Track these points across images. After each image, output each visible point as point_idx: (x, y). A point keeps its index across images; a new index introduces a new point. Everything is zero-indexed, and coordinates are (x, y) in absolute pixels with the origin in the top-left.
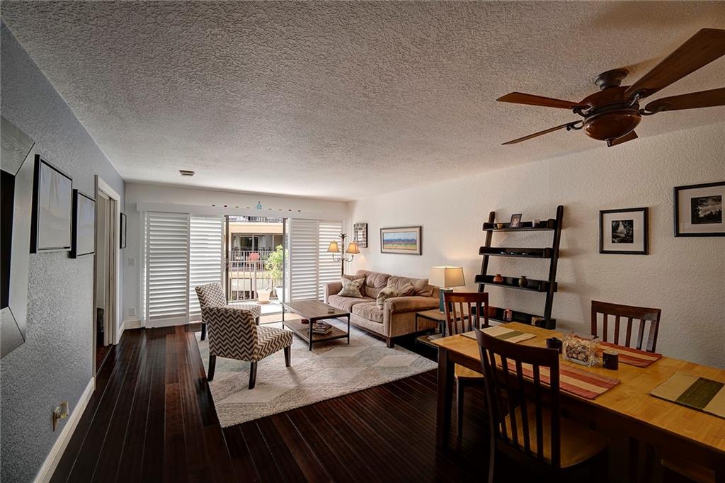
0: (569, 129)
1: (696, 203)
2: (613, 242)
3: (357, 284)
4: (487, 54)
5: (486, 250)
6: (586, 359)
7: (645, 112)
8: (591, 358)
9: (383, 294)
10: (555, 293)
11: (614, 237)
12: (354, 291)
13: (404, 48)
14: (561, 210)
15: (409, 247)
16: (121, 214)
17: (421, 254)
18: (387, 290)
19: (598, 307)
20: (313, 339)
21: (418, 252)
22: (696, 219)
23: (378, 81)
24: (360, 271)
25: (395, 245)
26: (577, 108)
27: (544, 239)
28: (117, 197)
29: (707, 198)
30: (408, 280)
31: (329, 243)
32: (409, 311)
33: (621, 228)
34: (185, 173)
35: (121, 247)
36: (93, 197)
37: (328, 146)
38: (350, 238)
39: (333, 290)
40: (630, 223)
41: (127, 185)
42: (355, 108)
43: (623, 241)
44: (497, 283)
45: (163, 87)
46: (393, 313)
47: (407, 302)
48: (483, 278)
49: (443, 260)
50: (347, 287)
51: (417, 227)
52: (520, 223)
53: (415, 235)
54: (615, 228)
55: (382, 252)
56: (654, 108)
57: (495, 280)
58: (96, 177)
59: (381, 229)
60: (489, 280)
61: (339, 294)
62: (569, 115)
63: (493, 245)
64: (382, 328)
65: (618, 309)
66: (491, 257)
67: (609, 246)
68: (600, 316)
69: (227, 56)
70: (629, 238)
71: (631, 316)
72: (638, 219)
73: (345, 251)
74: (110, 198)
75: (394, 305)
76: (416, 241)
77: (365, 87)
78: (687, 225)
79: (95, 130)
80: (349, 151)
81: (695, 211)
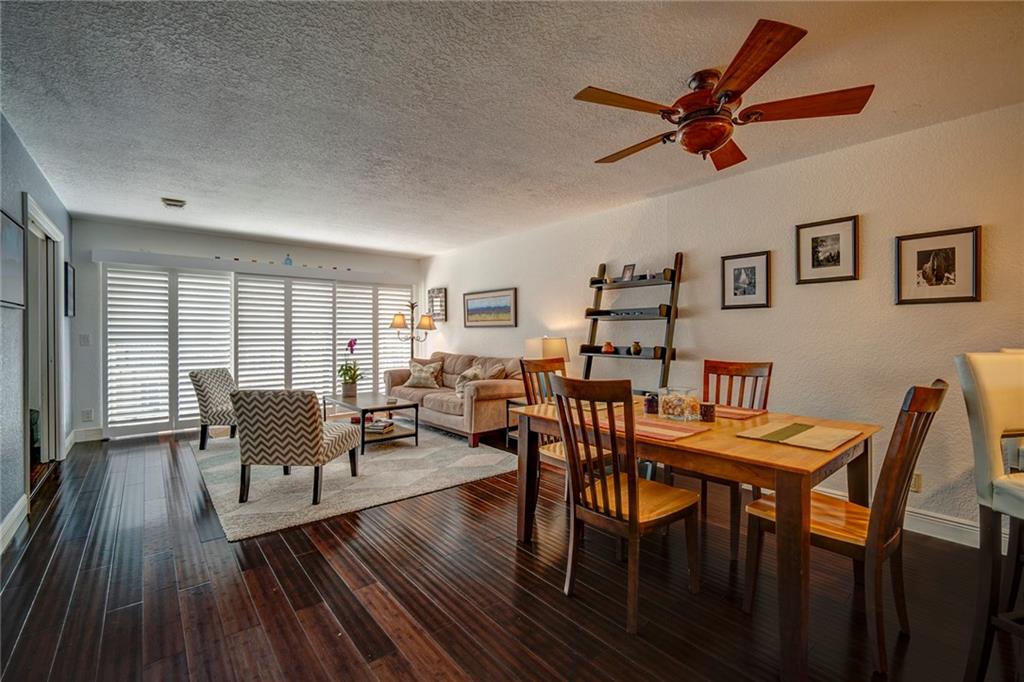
0: (665, 142)
1: (816, 243)
2: (735, 294)
3: (432, 370)
4: (557, 37)
5: (594, 313)
6: (682, 412)
7: (739, 121)
8: (687, 412)
9: (464, 378)
11: (736, 289)
12: (427, 379)
13: (456, 21)
14: (679, 259)
15: (501, 316)
16: (66, 264)
17: (516, 326)
18: (469, 372)
19: (713, 367)
20: (366, 439)
21: (512, 322)
22: (817, 263)
23: (430, 66)
24: (435, 354)
25: (483, 315)
26: (667, 113)
27: (660, 295)
28: (59, 236)
29: (827, 237)
30: (499, 361)
31: (392, 317)
32: (498, 398)
33: (743, 276)
34: (171, 203)
35: (66, 315)
36: (20, 221)
37: (380, 163)
38: (423, 308)
39: (399, 380)
40: (753, 270)
41: (74, 221)
42: (408, 105)
43: (745, 292)
44: (606, 353)
45: (131, 54)
46: (477, 400)
47: (495, 387)
48: (589, 349)
49: (541, 330)
50: (416, 374)
51: (511, 289)
52: (632, 276)
53: (507, 300)
54: (737, 278)
55: (466, 326)
56: (747, 116)
57: (603, 350)
58: (24, 196)
59: (465, 295)
60: (598, 350)
61: (406, 384)
62: (661, 125)
63: (603, 307)
64: (463, 424)
65: (731, 367)
66: (600, 322)
67: (730, 299)
68: (713, 378)
69: (224, 14)
70: (751, 289)
71: (744, 374)
72: (759, 263)
73: (415, 326)
74: (47, 238)
75: (477, 389)
76: (509, 308)
77: (416, 75)
78: (808, 272)
79: (21, 121)
80: (409, 173)
81: (815, 252)
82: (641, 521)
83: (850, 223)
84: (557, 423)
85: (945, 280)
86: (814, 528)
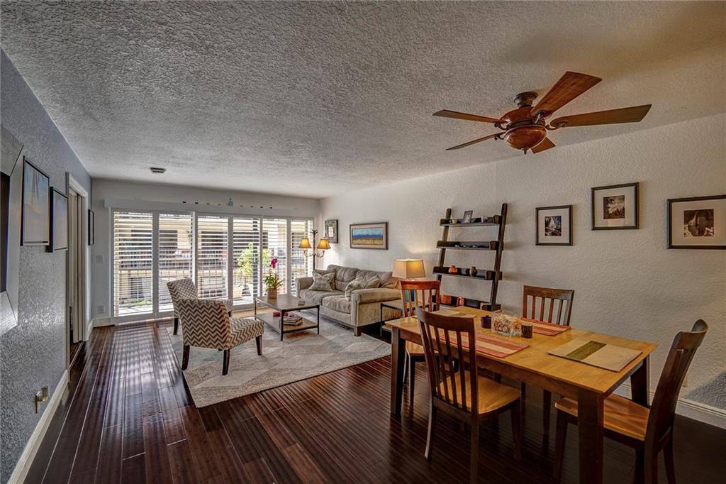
0: (496, 139)
1: (607, 201)
2: (546, 235)
3: (328, 278)
4: (422, 77)
5: (443, 244)
6: (509, 331)
7: (551, 127)
8: (512, 330)
9: (351, 286)
10: (499, 281)
11: (546, 230)
12: (324, 285)
13: (353, 71)
14: (505, 208)
15: (376, 242)
16: (89, 211)
17: (387, 249)
18: (354, 283)
19: (529, 291)
20: (284, 330)
21: (384, 246)
22: (607, 216)
23: (334, 95)
24: (330, 267)
25: (364, 240)
26: (498, 123)
27: (491, 233)
28: (85, 194)
29: (615, 197)
30: (374, 274)
32: (375, 301)
33: (552, 223)
34: (155, 170)
35: (89, 244)
36: (64, 193)
37: (296, 147)
38: (322, 233)
39: (305, 285)
40: (559, 218)
41: (95, 182)
42: (317, 116)
43: (553, 234)
44: (452, 273)
45: (139, 93)
46: (361, 304)
47: (373, 294)
48: (441, 270)
49: (406, 254)
50: (317, 281)
51: (383, 223)
52: (471, 219)
53: (380, 231)
54: (547, 224)
55: (351, 247)
56: (557, 124)
57: (449, 271)
58: (67, 174)
59: (350, 225)
60: (445, 271)
61: (310, 288)
62: (492, 129)
63: (449, 239)
64: (351, 319)
65: (543, 291)
66: (448, 250)
67: (543, 239)
68: (530, 298)
69: (200, 71)
70: (557, 233)
71: (553, 297)
72: (564, 214)
73: (316, 247)
74: (78, 195)
75: (360, 296)
76: (382, 236)
77: (324, 100)
78: (601, 222)
79: (67, 129)
80: (315, 152)
81: (606, 208)
82: (480, 413)
83: (633, 188)
84: (420, 336)
85: (705, 233)
86: (607, 424)
